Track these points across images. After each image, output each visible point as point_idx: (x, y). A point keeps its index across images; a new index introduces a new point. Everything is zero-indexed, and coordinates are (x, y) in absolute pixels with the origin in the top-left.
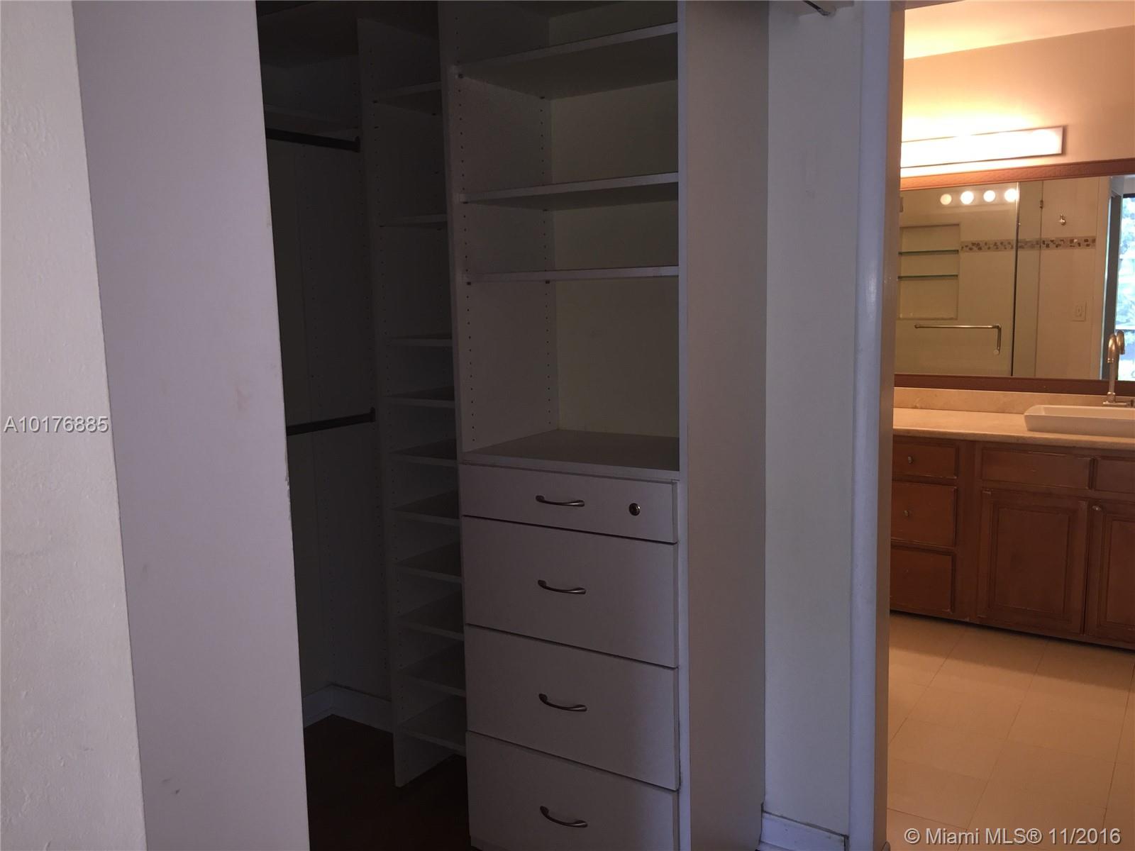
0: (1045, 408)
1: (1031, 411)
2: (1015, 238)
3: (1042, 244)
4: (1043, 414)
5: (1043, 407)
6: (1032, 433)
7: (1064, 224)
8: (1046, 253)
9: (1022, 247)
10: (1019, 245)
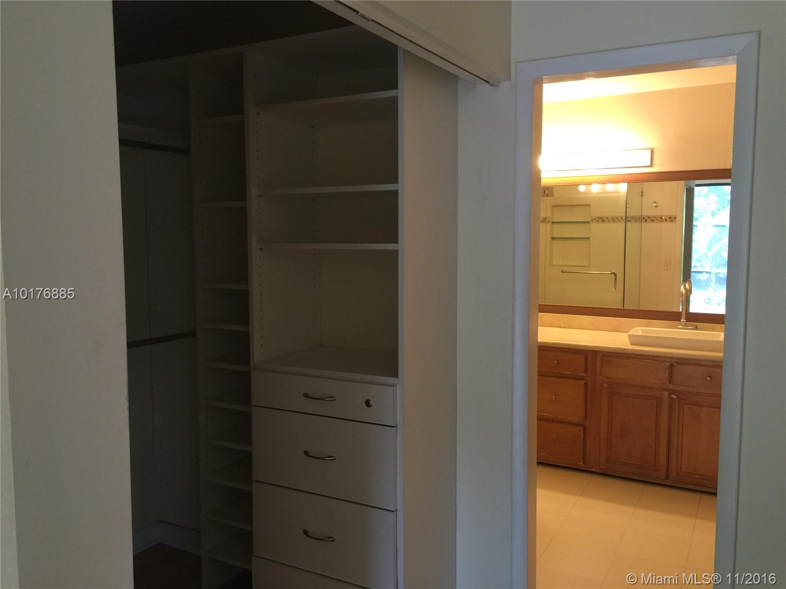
0: (642, 330)
1: (632, 332)
2: (624, 215)
3: (642, 219)
4: (640, 334)
5: (640, 329)
6: (634, 346)
7: (656, 207)
8: (645, 225)
9: (629, 221)
10: (627, 219)
